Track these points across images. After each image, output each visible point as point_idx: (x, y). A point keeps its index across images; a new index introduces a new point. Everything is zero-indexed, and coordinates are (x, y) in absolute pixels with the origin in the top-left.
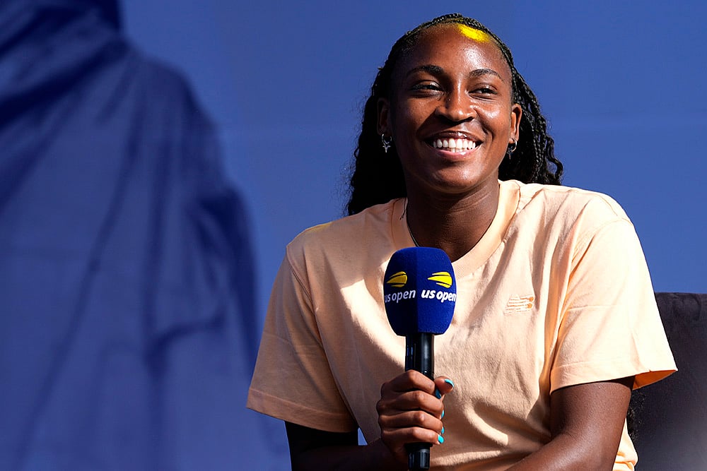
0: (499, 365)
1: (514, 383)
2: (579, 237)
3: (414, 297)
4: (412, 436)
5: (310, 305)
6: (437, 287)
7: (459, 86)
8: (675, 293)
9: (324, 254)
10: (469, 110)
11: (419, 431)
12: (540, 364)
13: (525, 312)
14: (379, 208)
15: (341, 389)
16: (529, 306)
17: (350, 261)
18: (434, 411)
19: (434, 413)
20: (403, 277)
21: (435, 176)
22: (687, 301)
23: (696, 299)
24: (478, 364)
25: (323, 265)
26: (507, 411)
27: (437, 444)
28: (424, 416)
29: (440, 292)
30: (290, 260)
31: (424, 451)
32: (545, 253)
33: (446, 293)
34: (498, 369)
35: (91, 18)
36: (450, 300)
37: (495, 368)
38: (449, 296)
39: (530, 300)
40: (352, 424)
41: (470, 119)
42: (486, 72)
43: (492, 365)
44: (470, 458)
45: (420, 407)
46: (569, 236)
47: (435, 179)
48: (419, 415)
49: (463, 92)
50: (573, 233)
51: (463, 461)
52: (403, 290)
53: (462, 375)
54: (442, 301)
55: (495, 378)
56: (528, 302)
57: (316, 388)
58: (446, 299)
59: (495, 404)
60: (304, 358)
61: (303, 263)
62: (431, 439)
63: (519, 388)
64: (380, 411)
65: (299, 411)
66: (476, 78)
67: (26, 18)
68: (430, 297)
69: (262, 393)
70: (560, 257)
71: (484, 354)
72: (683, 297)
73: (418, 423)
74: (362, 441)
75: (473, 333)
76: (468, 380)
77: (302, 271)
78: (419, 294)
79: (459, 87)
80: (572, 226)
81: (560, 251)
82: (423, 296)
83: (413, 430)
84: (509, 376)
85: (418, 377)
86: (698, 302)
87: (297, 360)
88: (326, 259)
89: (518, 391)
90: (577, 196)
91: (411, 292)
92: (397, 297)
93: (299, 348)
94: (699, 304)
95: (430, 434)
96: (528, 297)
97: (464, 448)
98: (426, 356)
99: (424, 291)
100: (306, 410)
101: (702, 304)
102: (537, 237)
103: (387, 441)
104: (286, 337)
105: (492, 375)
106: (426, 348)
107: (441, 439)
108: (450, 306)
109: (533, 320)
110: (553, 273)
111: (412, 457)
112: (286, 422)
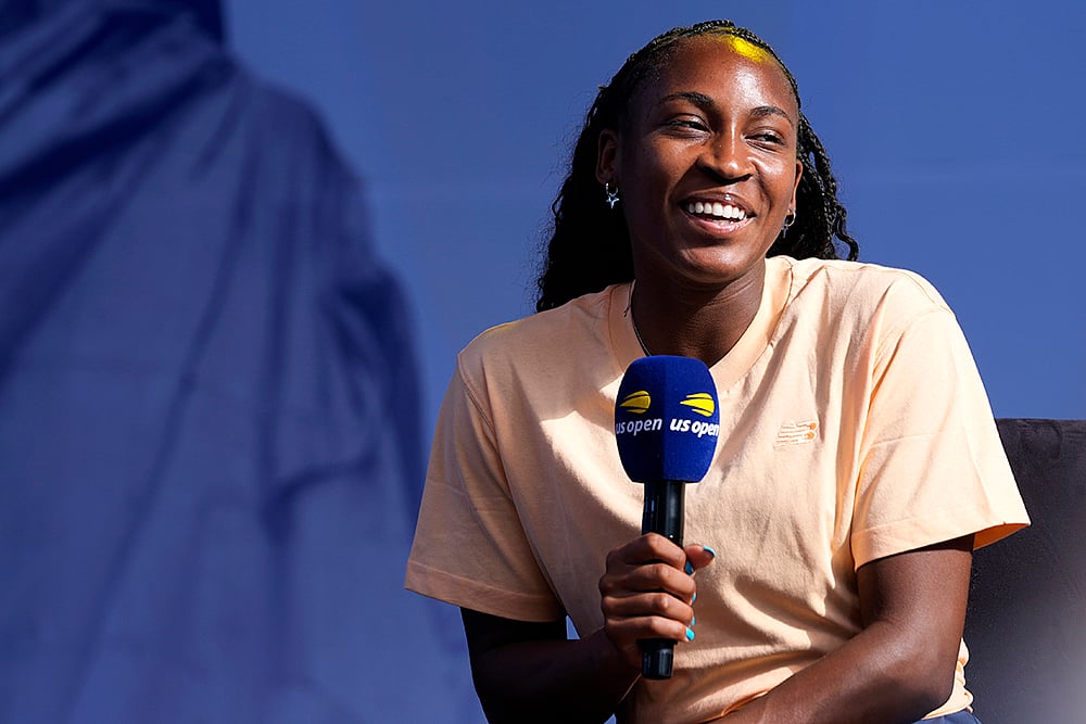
0: (768, 522)
1: (789, 547)
2: (882, 336)
3: (659, 428)
4: (649, 629)
5: (492, 440)
6: (692, 415)
7: (733, 127)
8: (1024, 420)
9: (512, 366)
10: (746, 165)
11: (659, 622)
12: (828, 520)
13: (803, 445)
14: (590, 298)
15: (541, 561)
16: (810, 436)
17: (549, 376)
18: (683, 593)
19: (681, 596)
20: (644, 399)
21: (686, 256)
22: (1041, 431)
23: (1054, 428)
24: (737, 521)
25: (511, 380)
26: (781, 588)
27: (684, 642)
28: (667, 600)
29: (697, 423)
30: (463, 377)
31: (665, 651)
32: (832, 359)
33: (704, 424)
34: (766, 527)
35: (182, 26)
36: (710, 434)
37: (762, 526)
38: (710, 429)
39: (812, 427)
40: (558, 610)
41: (746, 177)
42: (773, 111)
43: (758, 521)
44: (728, 656)
45: (662, 586)
46: (866, 334)
47: (686, 261)
48: (661, 599)
49: (738, 138)
50: (873, 330)
51: (718, 662)
52: (644, 417)
53: (715, 536)
54: (699, 436)
55: (762, 539)
56: (808, 431)
57: (505, 561)
58: (704, 433)
59: (762, 579)
60: (485, 515)
61: (482, 379)
62: (677, 635)
63: (797, 554)
64: (605, 592)
65: (480, 593)
66: (759, 119)
67: (88, 26)
68: (683, 430)
69: (426, 566)
70: (856, 364)
71: (746, 506)
72: (1036, 424)
73: (659, 610)
74: (572, 634)
75: (729, 475)
76: (724, 543)
77: (480, 391)
78: (666, 425)
79: (733, 130)
80: (870, 320)
81: (855, 356)
82: (672, 428)
83: (651, 620)
84: (782, 537)
85: (661, 543)
86: (1057, 431)
87: (476, 519)
88: (514, 373)
89: (795, 558)
90: (874, 276)
91: (655, 421)
92: (635, 427)
93: (479, 501)
94: (1059, 434)
95: (675, 626)
96: (809, 424)
97: (717, 643)
98: (672, 513)
99: (674, 421)
100: (491, 590)
101: (1064, 435)
102: (819, 336)
103: (612, 635)
104: (459, 485)
105: (758, 536)
106: (673, 502)
107: (689, 632)
108: (709, 441)
109: (816, 456)
110: (847, 388)
111: (648, 660)
112: (461, 608)
